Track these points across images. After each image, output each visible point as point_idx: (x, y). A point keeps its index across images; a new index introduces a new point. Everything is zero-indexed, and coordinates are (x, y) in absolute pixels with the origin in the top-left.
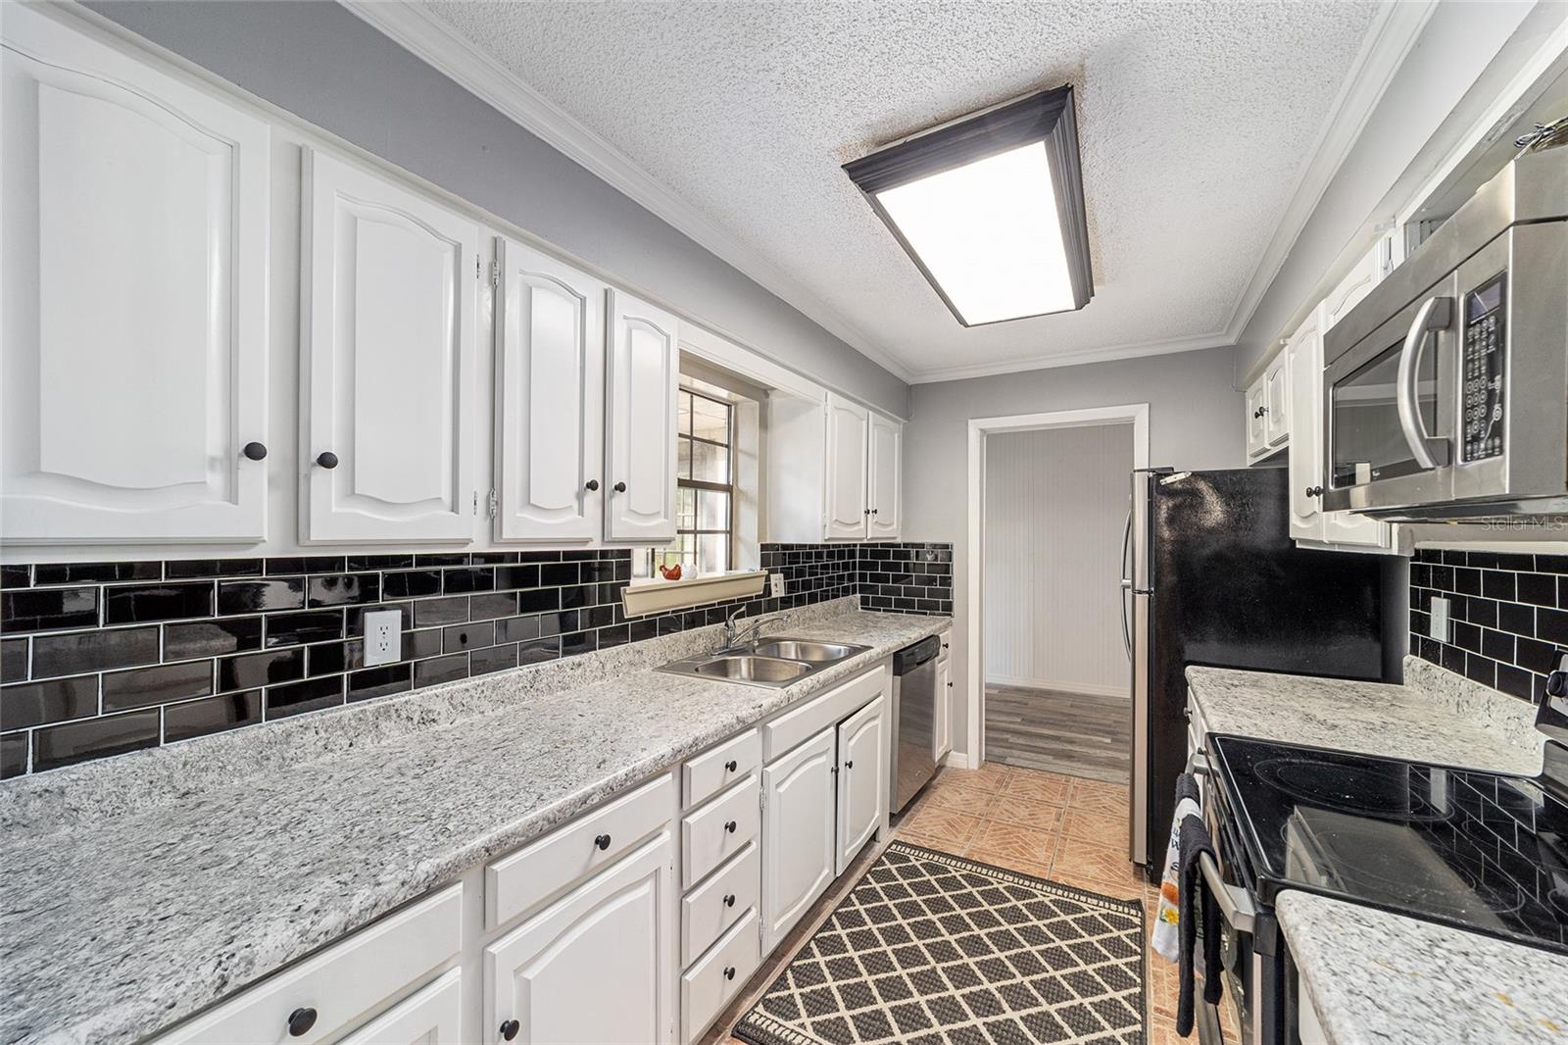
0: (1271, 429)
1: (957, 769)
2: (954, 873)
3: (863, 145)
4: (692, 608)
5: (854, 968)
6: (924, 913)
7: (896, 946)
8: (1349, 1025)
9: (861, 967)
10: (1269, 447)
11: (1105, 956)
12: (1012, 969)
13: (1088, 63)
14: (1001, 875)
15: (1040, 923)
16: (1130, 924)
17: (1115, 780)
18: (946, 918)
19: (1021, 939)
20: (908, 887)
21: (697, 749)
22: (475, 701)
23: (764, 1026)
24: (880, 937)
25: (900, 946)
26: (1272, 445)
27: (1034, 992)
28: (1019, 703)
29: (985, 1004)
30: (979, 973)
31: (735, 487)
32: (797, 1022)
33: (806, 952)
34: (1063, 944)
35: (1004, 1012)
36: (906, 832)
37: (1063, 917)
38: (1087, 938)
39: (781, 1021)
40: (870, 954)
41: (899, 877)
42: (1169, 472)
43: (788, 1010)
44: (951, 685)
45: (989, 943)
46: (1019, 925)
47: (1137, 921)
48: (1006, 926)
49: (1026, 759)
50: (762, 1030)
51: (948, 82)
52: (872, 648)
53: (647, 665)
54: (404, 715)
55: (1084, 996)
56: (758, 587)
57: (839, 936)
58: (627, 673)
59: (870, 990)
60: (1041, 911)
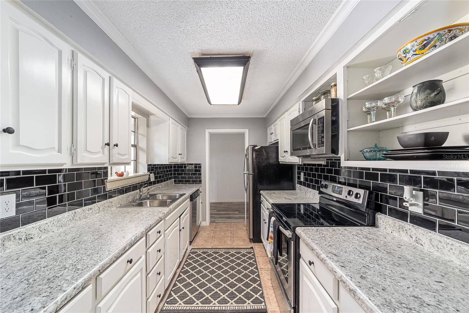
0: (274, 137)
1: (204, 226)
2: (210, 252)
3: (198, 54)
4: (127, 186)
5: (190, 284)
6: (205, 264)
7: (200, 275)
8: (313, 244)
9: (192, 283)
10: (273, 141)
11: (248, 261)
12: (230, 270)
13: (254, 53)
14: (221, 250)
15: (233, 258)
16: (251, 253)
17: (241, 221)
18: (211, 264)
19: (230, 263)
20: (199, 259)
21: (150, 228)
22: (50, 227)
23: (169, 309)
24: (195, 274)
25: (201, 274)
26: (274, 141)
27: (236, 274)
28: (214, 206)
29: (226, 281)
30: (222, 274)
31: (137, 146)
32: (178, 304)
33: (175, 285)
34: (239, 261)
35: (230, 281)
36: (195, 245)
37: (238, 255)
38: (244, 258)
39: (173, 305)
40: (194, 279)
41: (196, 257)
42: (256, 146)
43: (174, 302)
44: (202, 203)
45: (223, 266)
46: (229, 260)
47: (252, 251)
48: (226, 261)
49: (220, 220)
50: (169, 310)
51: (224, 46)
52: (185, 194)
53: (114, 206)
54: (17, 238)
55: (246, 271)
56: (146, 178)
57: (184, 278)
58: (107, 210)
59: (196, 288)
60: (233, 255)
